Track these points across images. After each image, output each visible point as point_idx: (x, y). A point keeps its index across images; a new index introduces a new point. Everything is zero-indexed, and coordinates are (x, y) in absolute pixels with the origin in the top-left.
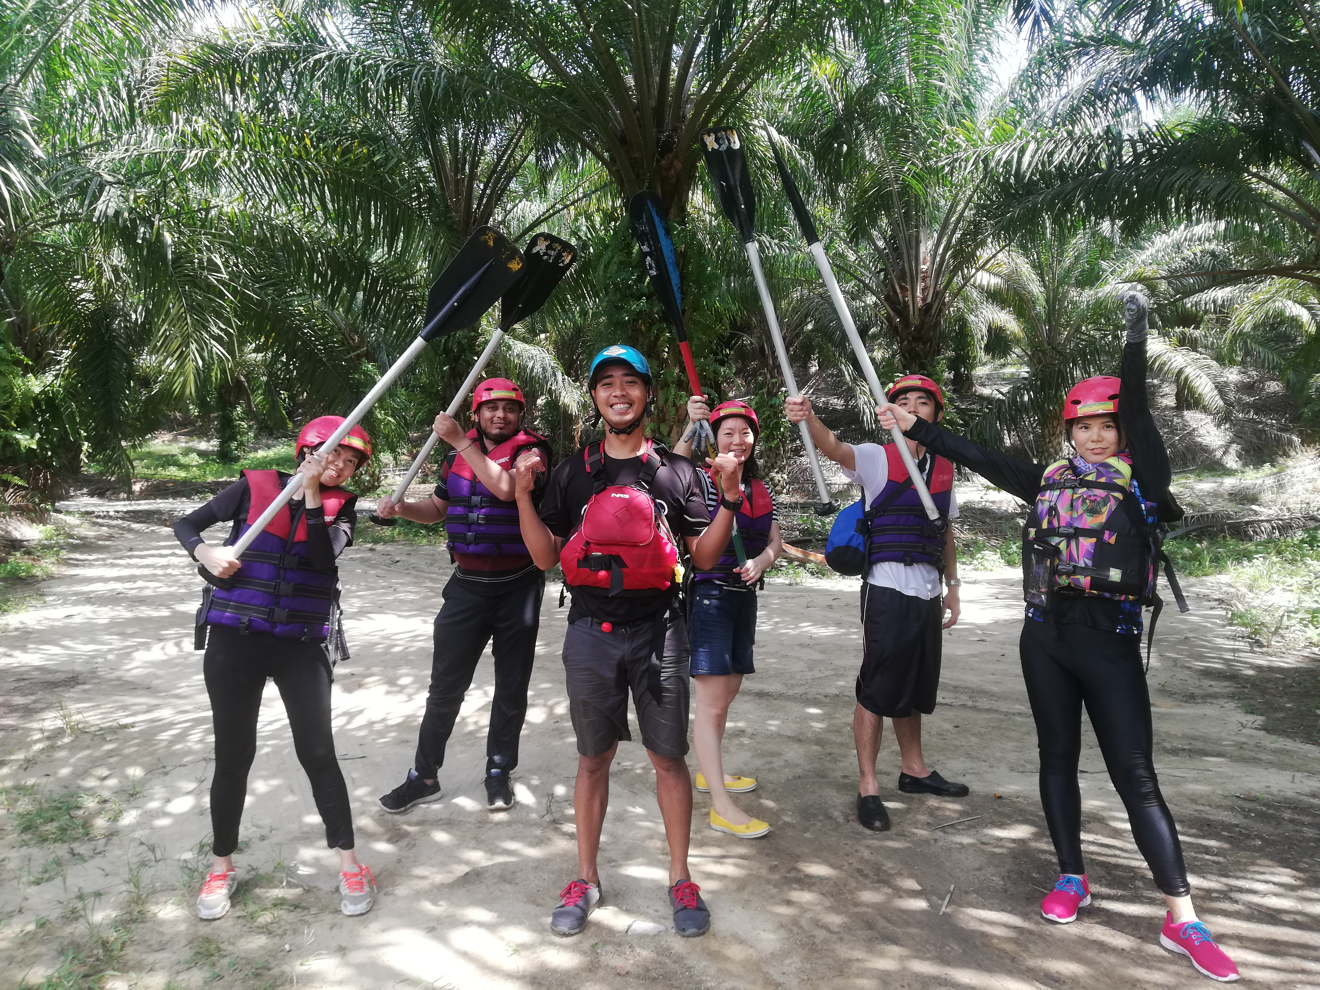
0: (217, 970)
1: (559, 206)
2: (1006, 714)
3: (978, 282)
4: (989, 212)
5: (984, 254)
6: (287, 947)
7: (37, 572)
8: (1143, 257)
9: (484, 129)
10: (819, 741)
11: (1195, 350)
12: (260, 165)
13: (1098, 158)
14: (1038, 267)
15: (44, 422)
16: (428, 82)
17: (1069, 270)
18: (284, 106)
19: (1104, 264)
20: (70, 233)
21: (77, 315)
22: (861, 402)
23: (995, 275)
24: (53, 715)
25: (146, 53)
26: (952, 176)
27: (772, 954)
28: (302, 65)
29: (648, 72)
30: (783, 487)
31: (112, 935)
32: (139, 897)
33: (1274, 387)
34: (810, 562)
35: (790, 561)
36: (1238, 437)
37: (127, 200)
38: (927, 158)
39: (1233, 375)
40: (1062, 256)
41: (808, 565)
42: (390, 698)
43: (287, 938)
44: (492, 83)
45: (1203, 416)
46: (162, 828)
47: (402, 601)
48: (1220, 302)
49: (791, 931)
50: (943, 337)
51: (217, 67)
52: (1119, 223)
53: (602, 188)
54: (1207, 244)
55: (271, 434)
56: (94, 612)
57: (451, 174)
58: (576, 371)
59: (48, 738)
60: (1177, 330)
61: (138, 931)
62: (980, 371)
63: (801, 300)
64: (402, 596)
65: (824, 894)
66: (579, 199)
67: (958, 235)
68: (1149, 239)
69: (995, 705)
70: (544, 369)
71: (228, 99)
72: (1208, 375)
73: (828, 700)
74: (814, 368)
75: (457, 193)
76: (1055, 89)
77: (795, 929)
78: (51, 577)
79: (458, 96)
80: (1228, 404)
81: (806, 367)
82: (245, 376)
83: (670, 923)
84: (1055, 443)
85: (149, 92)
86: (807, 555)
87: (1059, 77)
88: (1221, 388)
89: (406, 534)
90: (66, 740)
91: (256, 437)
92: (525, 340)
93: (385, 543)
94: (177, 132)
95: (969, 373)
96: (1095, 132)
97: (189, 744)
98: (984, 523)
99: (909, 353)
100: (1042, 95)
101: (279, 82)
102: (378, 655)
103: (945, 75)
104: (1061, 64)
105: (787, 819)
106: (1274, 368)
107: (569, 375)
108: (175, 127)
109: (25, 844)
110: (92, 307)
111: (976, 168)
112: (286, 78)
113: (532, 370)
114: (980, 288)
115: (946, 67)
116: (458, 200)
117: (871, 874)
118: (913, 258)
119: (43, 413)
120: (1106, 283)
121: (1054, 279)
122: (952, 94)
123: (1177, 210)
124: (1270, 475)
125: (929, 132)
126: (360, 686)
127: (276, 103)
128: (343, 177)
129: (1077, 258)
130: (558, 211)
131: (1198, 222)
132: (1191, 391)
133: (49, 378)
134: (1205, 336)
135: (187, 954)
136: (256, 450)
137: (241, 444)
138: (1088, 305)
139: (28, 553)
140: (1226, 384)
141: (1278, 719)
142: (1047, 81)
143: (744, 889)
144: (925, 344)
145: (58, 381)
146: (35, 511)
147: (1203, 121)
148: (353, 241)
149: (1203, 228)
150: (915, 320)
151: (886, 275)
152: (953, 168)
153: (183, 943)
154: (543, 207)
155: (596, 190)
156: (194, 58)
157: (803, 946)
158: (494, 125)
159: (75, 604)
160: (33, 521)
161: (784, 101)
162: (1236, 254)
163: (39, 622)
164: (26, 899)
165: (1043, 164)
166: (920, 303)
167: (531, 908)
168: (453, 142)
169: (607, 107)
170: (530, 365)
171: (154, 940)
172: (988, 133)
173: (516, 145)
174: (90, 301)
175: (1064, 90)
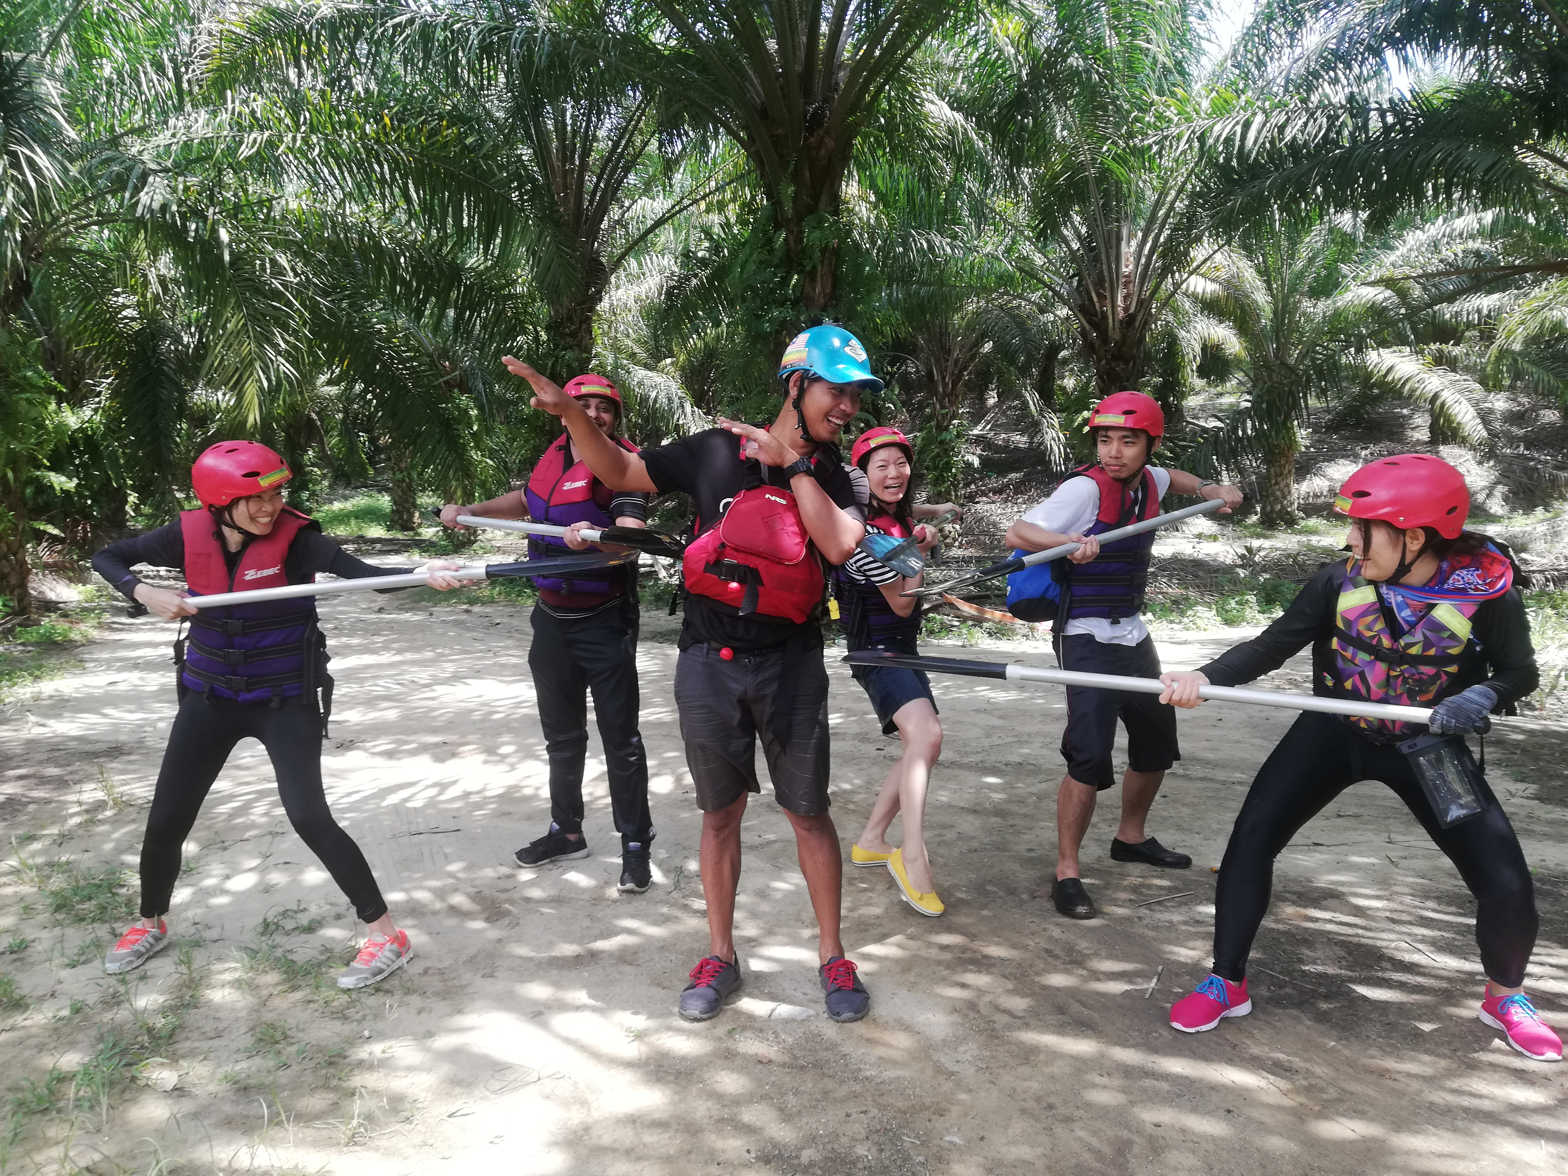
0: (284, 1058)
1: (686, 202)
2: (1224, 783)
3: (1191, 289)
4: (1206, 202)
5: (1198, 253)
6: (366, 1033)
7: (74, 636)
8: (1393, 258)
9: (596, 110)
10: (999, 812)
11: (1454, 370)
12: (332, 153)
13: (1339, 133)
14: (1264, 272)
15: (83, 464)
16: (530, 50)
17: (1300, 275)
18: (358, 83)
19: (1344, 268)
20: (109, 240)
21: (120, 334)
22: (1048, 437)
23: (1213, 280)
24: (93, 786)
25: (194, 20)
26: (1161, 158)
27: (943, 1040)
28: (379, 31)
29: (793, 29)
30: (955, 540)
31: (160, 1022)
32: (192, 980)
33: (1550, 416)
34: (987, 620)
35: (964, 619)
36: (1505, 477)
37: (174, 190)
38: (1131, 135)
39: (1500, 403)
40: (1293, 254)
41: (985, 625)
42: (488, 767)
43: (366, 1024)
44: (606, 49)
45: (1462, 452)
46: (220, 907)
47: (504, 666)
48: (1485, 312)
49: (967, 1016)
50: (1148, 358)
51: (279, 36)
52: (1364, 215)
53: (739, 178)
54: (1470, 242)
55: (348, 485)
56: (142, 679)
57: (557, 164)
58: (708, 404)
59: (87, 811)
60: (1434, 347)
61: (192, 1017)
62: (1192, 402)
63: (977, 314)
64: (503, 660)
65: (1005, 977)
66: (711, 193)
67: (1166, 232)
68: (1400, 236)
69: (1210, 773)
70: (670, 399)
71: (292, 74)
72: (1469, 400)
73: (1009, 768)
74: (992, 400)
75: (565, 187)
76: (1287, 50)
77: (972, 1014)
78: (92, 642)
79: (564, 65)
80: (1493, 434)
81: (982, 399)
82: (318, 414)
83: (822, 1007)
84: (1282, 485)
85: (199, 68)
86: (982, 612)
87: (1292, 35)
88: (1485, 417)
89: (508, 594)
90: (109, 813)
91: (330, 486)
92: (646, 366)
93: (483, 603)
94: (233, 113)
95: (1179, 402)
96: (1335, 100)
97: (252, 817)
98: (1197, 576)
99: (1108, 374)
100: (1271, 59)
101: (353, 53)
102: (474, 722)
103: (1153, 34)
104: (1295, 20)
105: (960, 895)
106: (1550, 393)
107: (699, 407)
108: (230, 106)
109: (58, 924)
110: (136, 326)
111: (1191, 147)
112: (362, 48)
113: (655, 401)
114: (1194, 298)
115: (1154, 24)
116: (566, 195)
117: (1062, 954)
118: (1112, 258)
119: (81, 454)
120: (1347, 288)
121: (1283, 286)
122: (1161, 58)
123: (1435, 196)
124: (1543, 520)
125: (1133, 105)
126: (454, 755)
127: (349, 79)
128: (430, 165)
129: (1311, 260)
130: (685, 208)
131: (1461, 213)
132: (1449, 420)
133: (87, 412)
134: (1467, 354)
135: (247, 1041)
136: (331, 502)
137: (313, 494)
138: (1324, 317)
139: (65, 615)
140: (1491, 411)
141: (1554, 788)
142: (1278, 42)
143: (909, 970)
144: (1127, 363)
145: (97, 418)
146: (73, 570)
147: (1469, 86)
148: (442, 241)
149: (1467, 221)
150: (1115, 335)
151: (1079, 282)
152: (1162, 148)
153: (243, 1029)
154: (668, 204)
155: (731, 182)
156: (251, 24)
157: (981, 1032)
158: (608, 105)
159: (120, 670)
160: (71, 580)
161: (957, 70)
162: (1506, 254)
163: (77, 690)
164: (60, 982)
165: (1272, 142)
166: (1121, 314)
167: (656, 991)
168: (560, 125)
169: (744, 76)
170: (653, 395)
171: (209, 1027)
172: (1205, 104)
173: (635, 127)
174: (133, 319)
175: (1298, 50)
